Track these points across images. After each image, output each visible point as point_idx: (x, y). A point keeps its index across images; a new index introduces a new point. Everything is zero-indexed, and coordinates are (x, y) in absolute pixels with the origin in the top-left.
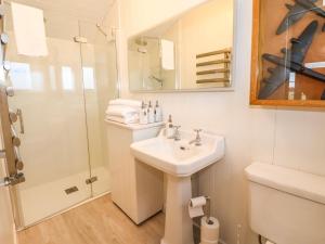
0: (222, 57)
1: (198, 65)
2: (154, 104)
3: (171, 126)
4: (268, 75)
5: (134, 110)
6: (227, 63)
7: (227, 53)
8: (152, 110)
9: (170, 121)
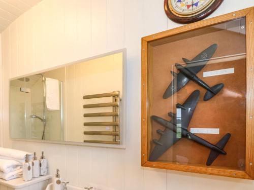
0: (110, 100)
1: (85, 107)
2: (39, 156)
3: (59, 182)
4: (157, 137)
5: (15, 163)
6: (115, 106)
7: (115, 96)
8: (37, 163)
9: (58, 176)
